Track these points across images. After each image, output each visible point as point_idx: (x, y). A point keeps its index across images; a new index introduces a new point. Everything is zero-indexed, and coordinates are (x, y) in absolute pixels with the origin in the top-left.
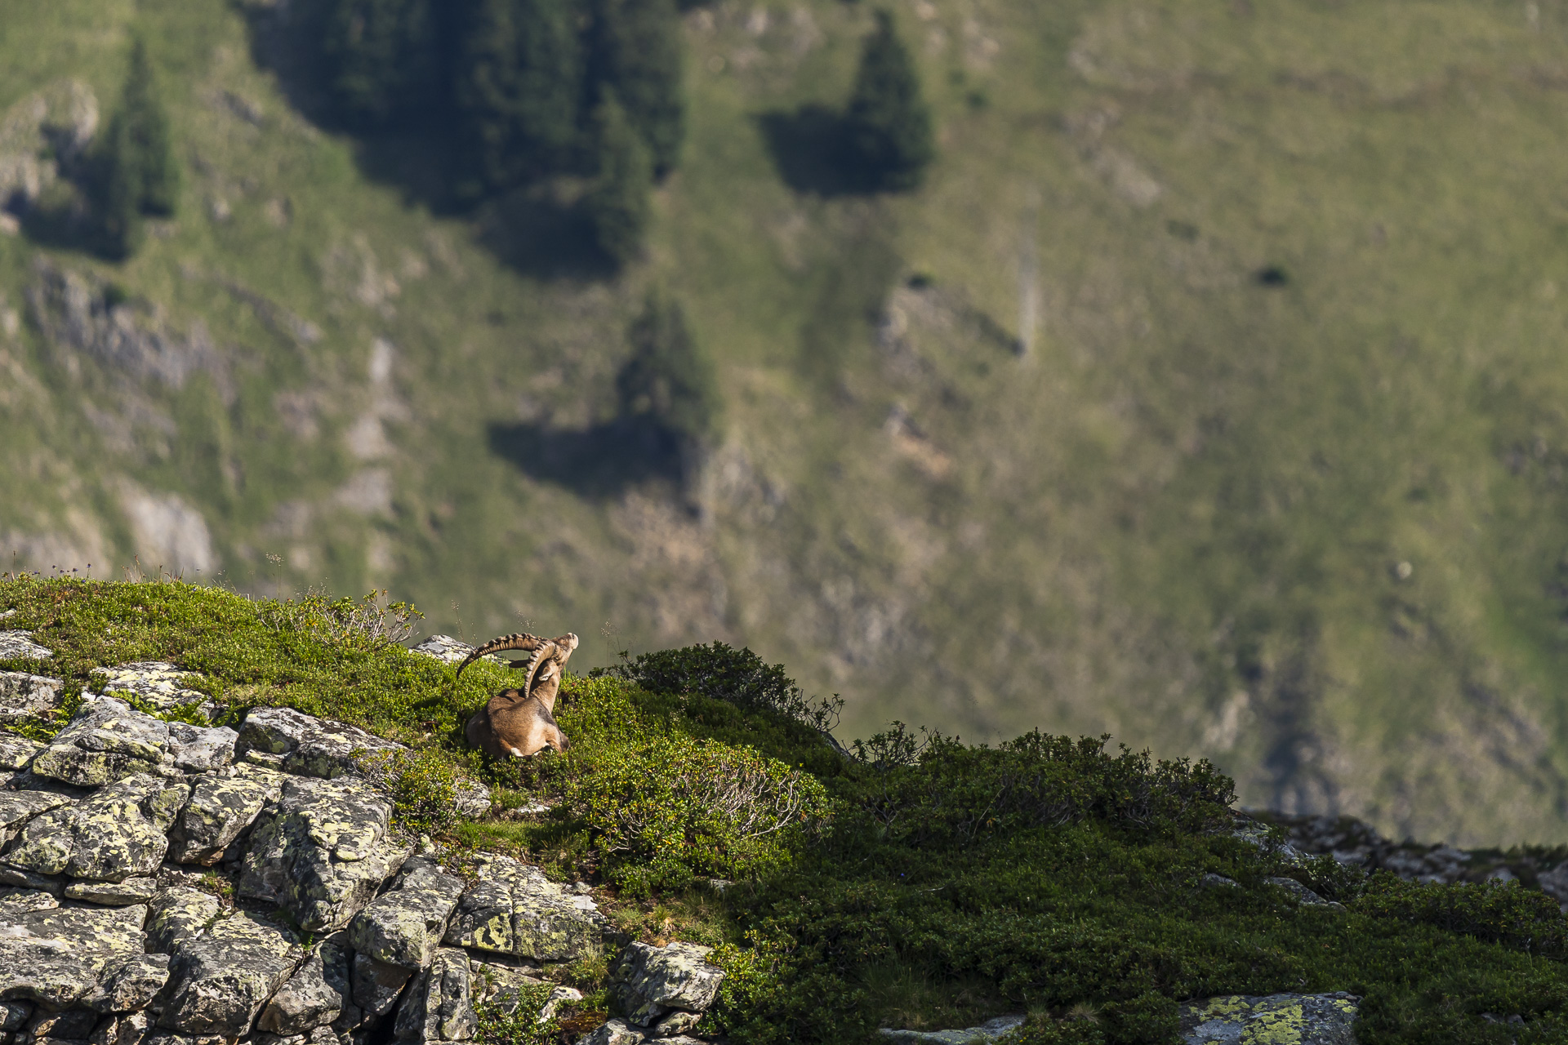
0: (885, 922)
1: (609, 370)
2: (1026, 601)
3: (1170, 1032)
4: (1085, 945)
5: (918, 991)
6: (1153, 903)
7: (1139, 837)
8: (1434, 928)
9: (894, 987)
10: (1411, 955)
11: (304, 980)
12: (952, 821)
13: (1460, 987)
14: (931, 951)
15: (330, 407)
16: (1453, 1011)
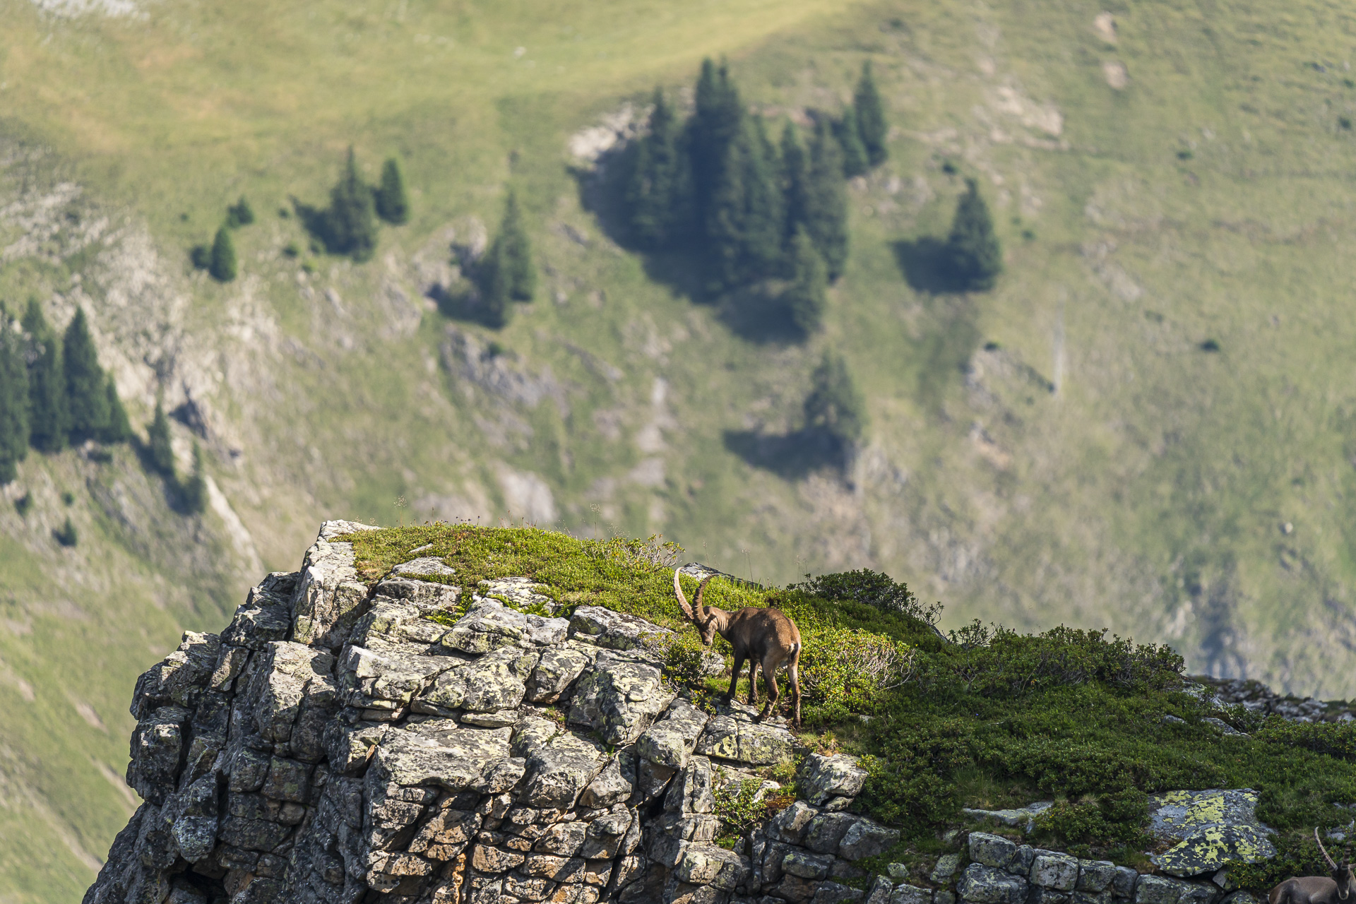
0: (968, 743)
1: (800, 399)
2: (1055, 545)
3: (1142, 812)
4: (1091, 758)
5: (988, 785)
6: (1132, 733)
7: (1125, 692)
8: (1305, 749)
9: (972, 783)
10: (1291, 766)
11: (609, 774)
12: (1010, 681)
13: (1320, 786)
14: (996, 762)
15: (627, 420)
16: (1316, 801)
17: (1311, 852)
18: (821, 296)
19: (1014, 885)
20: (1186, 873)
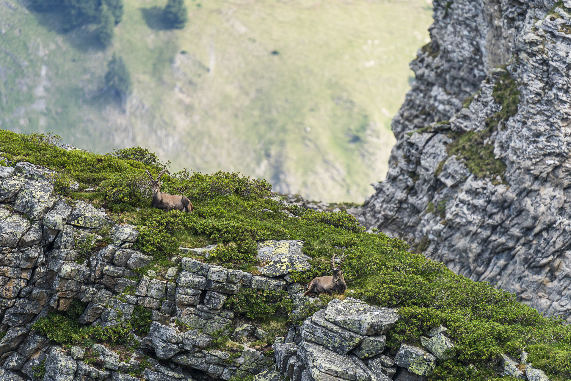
0: (181, 220)
1: (103, 74)
2: (210, 136)
3: (254, 250)
4: (233, 227)
5: (190, 238)
6: (250, 216)
7: (247, 199)
8: (323, 223)
9: (183, 237)
10: (317, 231)
11: (31, 233)
12: (199, 194)
13: (330, 239)
14: (193, 228)
15: (31, 83)
16: (328, 245)
17: (326, 267)
18: (112, 30)
19: (201, 280)
20: (273, 275)
